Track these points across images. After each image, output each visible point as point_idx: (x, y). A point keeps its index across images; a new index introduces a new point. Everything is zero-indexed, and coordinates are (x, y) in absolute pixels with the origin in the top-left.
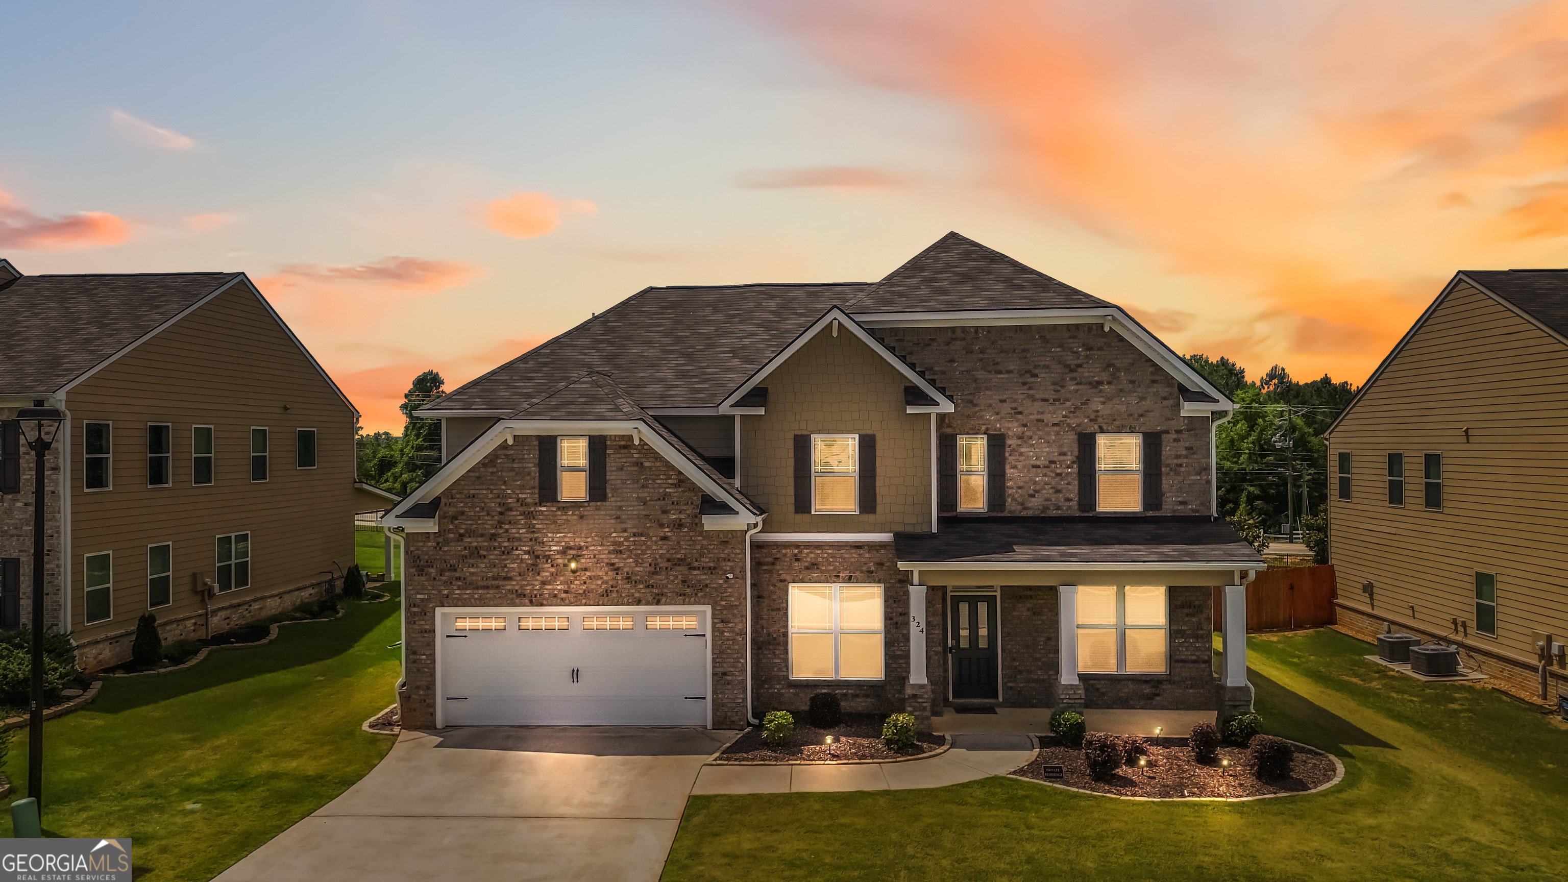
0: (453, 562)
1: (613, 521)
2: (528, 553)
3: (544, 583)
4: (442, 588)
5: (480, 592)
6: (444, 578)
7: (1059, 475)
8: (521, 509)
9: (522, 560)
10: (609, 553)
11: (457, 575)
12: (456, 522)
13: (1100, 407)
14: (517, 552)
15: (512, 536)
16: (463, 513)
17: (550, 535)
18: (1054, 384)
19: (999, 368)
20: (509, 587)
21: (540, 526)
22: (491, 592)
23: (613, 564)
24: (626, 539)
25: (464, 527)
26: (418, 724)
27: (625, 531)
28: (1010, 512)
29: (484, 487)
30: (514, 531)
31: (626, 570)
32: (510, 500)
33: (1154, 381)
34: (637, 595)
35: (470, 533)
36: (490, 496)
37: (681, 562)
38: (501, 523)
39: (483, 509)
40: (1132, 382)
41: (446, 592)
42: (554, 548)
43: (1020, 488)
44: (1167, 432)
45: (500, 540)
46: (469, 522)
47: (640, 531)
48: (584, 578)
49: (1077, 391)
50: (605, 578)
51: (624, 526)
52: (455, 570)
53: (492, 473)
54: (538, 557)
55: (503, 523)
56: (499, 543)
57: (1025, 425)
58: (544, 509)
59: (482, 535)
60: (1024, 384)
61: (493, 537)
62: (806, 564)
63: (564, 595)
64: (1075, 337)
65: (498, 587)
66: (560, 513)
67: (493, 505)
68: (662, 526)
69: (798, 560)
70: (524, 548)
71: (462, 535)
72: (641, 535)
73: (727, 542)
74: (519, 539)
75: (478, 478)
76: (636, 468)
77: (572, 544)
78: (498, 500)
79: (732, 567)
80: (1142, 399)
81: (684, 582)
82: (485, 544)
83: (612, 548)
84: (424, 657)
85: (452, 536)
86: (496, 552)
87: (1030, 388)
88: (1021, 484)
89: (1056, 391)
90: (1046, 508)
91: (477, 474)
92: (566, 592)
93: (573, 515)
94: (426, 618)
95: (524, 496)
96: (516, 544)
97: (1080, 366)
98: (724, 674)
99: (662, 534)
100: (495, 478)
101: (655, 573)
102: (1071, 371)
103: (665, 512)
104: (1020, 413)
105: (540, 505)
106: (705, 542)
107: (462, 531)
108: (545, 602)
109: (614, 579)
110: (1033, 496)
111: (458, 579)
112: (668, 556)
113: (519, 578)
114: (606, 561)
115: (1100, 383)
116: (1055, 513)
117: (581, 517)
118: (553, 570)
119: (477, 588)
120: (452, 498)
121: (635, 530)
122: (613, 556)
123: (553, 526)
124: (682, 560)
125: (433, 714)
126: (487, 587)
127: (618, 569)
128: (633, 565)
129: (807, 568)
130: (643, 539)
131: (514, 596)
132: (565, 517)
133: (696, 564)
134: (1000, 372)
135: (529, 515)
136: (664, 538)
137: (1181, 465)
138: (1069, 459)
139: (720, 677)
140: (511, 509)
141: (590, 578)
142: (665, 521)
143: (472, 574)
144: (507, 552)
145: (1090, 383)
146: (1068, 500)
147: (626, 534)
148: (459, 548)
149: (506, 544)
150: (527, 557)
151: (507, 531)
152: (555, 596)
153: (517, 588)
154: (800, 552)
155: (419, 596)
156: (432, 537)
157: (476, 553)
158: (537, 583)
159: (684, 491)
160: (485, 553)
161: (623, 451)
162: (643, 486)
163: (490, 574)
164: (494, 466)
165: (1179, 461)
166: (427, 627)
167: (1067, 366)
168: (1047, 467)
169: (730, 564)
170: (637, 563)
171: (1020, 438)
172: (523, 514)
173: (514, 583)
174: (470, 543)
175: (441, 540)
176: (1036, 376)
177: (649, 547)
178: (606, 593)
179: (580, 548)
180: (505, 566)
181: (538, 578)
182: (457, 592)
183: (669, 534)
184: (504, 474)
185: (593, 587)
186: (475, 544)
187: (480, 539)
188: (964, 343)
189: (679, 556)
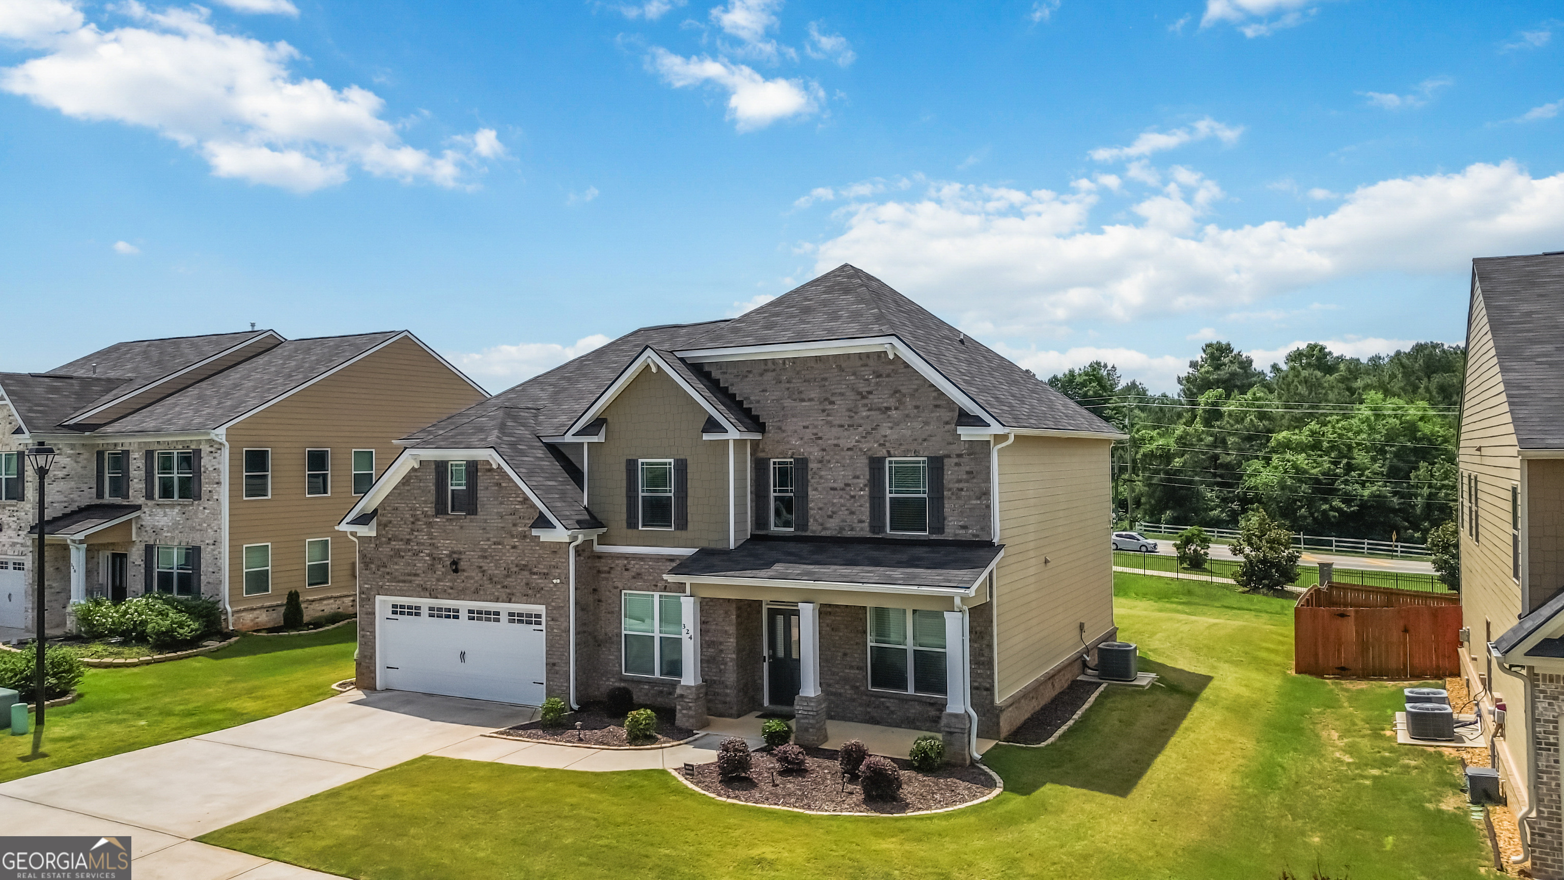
0: (385, 560)
1: (481, 531)
2: (428, 555)
3: (438, 580)
4: (379, 580)
5: (401, 584)
6: (380, 573)
7: (853, 497)
8: (424, 520)
9: (425, 560)
10: (478, 558)
11: (388, 570)
12: (387, 529)
13: (888, 432)
14: (422, 554)
15: (419, 541)
16: (390, 522)
17: (442, 541)
18: (850, 410)
19: (803, 396)
20: (417, 582)
21: (436, 534)
22: (407, 585)
23: (481, 567)
24: (490, 546)
25: (391, 532)
26: (366, 685)
27: (488, 540)
28: (814, 532)
29: (403, 502)
30: (420, 537)
31: (490, 572)
32: (418, 512)
33: (936, 406)
34: (496, 594)
35: (395, 538)
36: (407, 509)
37: (523, 568)
38: (412, 530)
39: (402, 519)
40: (917, 407)
41: (381, 583)
42: (444, 552)
43: (820, 509)
44: (949, 456)
45: (412, 544)
46: (394, 529)
47: (498, 540)
48: (463, 577)
49: (868, 417)
50: (476, 578)
51: (488, 535)
52: (386, 567)
53: (408, 490)
54: (434, 559)
55: (414, 531)
56: (412, 546)
57: (824, 450)
58: (438, 520)
59: (402, 540)
60: (824, 411)
61: (408, 541)
62: (633, 574)
63: (450, 591)
64: (866, 365)
65: (411, 582)
66: (447, 524)
67: (408, 516)
68: (512, 536)
69: (627, 570)
70: (426, 551)
71: (390, 539)
72: (499, 544)
73: (555, 552)
74: (423, 544)
75: (400, 494)
76: (496, 488)
77: (455, 549)
78: (411, 512)
79: (559, 574)
80: (926, 423)
81: (527, 584)
82: (404, 547)
83: (480, 554)
84: (368, 633)
85: (384, 539)
86: (410, 554)
87: (828, 415)
88: (821, 505)
89: (851, 417)
90: (842, 529)
91: (399, 491)
92: (452, 588)
93: (456, 525)
94: (370, 603)
95: (426, 509)
96: (422, 547)
97: (870, 393)
98: (554, 664)
99: (513, 544)
100: (409, 494)
101: (508, 576)
102: (863, 397)
103: (515, 525)
104: (820, 438)
105: (437, 517)
106: (541, 552)
107: (390, 536)
108: (439, 596)
109: (482, 579)
110: (830, 517)
111: (388, 573)
112: (516, 562)
113: (423, 575)
114: (477, 564)
115: (888, 409)
116: (849, 534)
117: (461, 527)
118: (443, 570)
119: (399, 582)
120: (385, 510)
121: (495, 540)
122: (481, 560)
123: (443, 534)
124: (525, 566)
125: (374, 678)
126: (404, 581)
127: (484, 571)
128: (494, 568)
129: (634, 577)
130: (500, 547)
131: (420, 589)
132: (451, 527)
133: (535, 570)
134: (803, 400)
135: (430, 525)
136: (514, 547)
137: (962, 490)
138: (862, 482)
139: (553, 667)
140: (418, 520)
141: (467, 577)
142: (515, 533)
143: (396, 570)
144: (416, 554)
145: (879, 409)
146: (861, 521)
147: (489, 543)
148: (388, 549)
149: (415, 548)
150: (428, 558)
151: (416, 536)
152: (445, 591)
153: (422, 583)
154: (629, 563)
155: (366, 586)
156: (373, 540)
157: (397, 554)
158: (434, 580)
159: (527, 508)
160: (403, 554)
161: (489, 474)
162: (501, 503)
163: (406, 571)
164: (409, 485)
165: (961, 485)
166: (370, 610)
167: (860, 393)
168: (843, 489)
169: (558, 571)
170: (497, 567)
171: (820, 462)
172: (426, 524)
173: (420, 579)
174: (395, 545)
175: (378, 542)
176: (832, 403)
177: (504, 554)
178: (476, 591)
179: (460, 553)
180: (415, 565)
181: (435, 576)
182: (387, 584)
183: (517, 544)
184: (415, 491)
185: (469, 585)
186: (397, 547)
187: (400, 543)
188: (774, 374)
189: (523, 563)
